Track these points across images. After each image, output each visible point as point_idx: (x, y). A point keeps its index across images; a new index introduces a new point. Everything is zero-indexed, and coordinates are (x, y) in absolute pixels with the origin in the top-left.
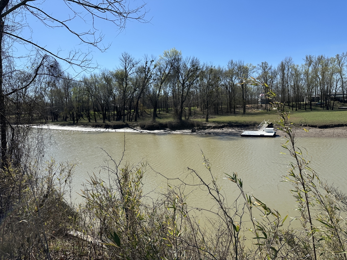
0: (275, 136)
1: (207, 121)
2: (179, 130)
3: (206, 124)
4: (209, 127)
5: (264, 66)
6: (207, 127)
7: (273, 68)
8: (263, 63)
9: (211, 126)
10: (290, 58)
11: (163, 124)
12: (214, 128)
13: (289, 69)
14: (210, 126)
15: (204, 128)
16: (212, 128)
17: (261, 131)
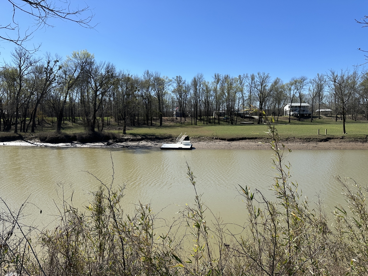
0: (191, 148)
1: (125, 133)
2: (91, 143)
3: (123, 136)
4: (126, 140)
5: (179, 80)
6: (125, 139)
7: (186, 82)
8: (177, 77)
9: (129, 139)
10: (201, 74)
11: (70, 136)
12: (132, 140)
13: (200, 85)
14: (128, 138)
15: (121, 141)
16: (130, 141)
17: (179, 143)
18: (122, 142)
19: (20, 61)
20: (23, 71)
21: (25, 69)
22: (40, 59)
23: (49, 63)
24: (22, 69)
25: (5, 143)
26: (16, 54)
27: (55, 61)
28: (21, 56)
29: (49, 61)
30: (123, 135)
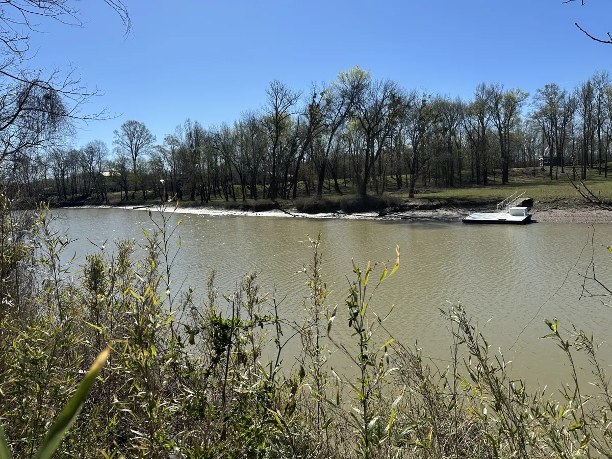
1: (411, 197)
2: (359, 213)
3: (408, 201)
4: (412, 208)
6: (409, 206)
7: (567, 96)
9: (416, 206)
11: (333, 203)
12: (422, 208)
14: (414, 205)
15: (403, 209)
16: (417, 210)
17: (504, 212)
18: (403, 211)
19: (277, 100)
20: (280, 113)
21: (282, 111)
22: (300, 93)
23: (314, 97)
24: (279, 111)
25: (258, 213)
26: (271, 91)
27: (322, 93)
28: (278, 92)
29: (316, 94)
30: (408, 199)
